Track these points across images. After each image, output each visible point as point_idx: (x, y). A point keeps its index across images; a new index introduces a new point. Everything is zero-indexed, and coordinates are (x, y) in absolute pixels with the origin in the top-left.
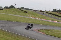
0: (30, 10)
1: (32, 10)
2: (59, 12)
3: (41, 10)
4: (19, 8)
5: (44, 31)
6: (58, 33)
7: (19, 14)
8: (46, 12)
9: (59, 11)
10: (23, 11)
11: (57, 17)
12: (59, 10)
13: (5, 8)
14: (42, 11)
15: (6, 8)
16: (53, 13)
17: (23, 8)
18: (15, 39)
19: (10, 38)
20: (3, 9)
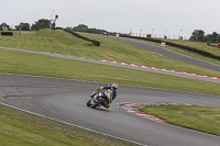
0: (111, 34)
1: (115, 34)
2: (214, 41)
3: (149, 36)
4: (68, 30)
5: (160, 111)
6: (211, 117)
7: (71, 50)
8: (167, 43)
9: (214, 38)
10: (84, 38)
11: (208, 61)
12: (215, 33)
13: (18, 28)
14: (153, 37)
15: (24, 27)
16: (193, 45)
17: (82, 28)
18: (55, 140)
19: (39, 138)
20: (11, 34)
